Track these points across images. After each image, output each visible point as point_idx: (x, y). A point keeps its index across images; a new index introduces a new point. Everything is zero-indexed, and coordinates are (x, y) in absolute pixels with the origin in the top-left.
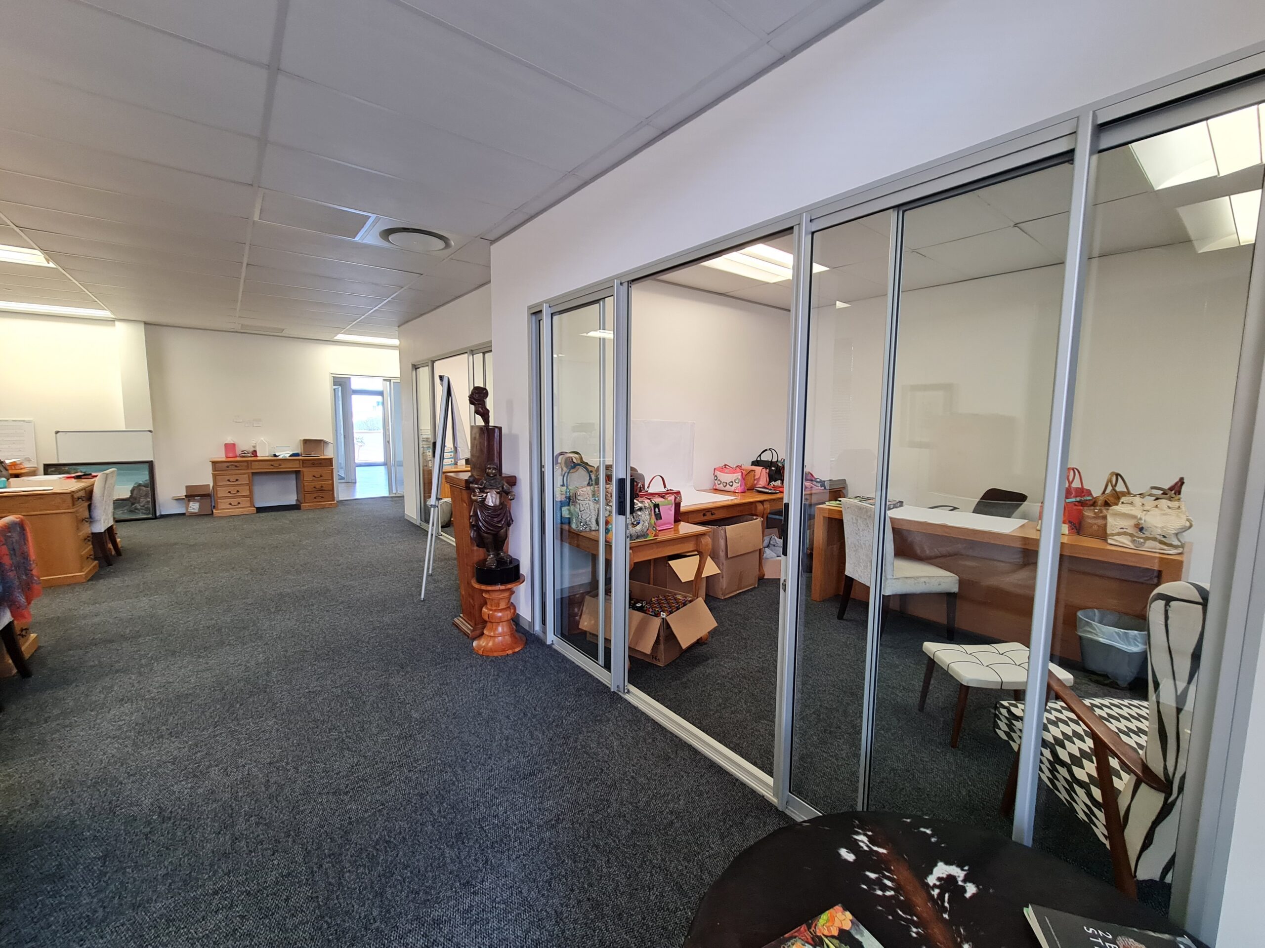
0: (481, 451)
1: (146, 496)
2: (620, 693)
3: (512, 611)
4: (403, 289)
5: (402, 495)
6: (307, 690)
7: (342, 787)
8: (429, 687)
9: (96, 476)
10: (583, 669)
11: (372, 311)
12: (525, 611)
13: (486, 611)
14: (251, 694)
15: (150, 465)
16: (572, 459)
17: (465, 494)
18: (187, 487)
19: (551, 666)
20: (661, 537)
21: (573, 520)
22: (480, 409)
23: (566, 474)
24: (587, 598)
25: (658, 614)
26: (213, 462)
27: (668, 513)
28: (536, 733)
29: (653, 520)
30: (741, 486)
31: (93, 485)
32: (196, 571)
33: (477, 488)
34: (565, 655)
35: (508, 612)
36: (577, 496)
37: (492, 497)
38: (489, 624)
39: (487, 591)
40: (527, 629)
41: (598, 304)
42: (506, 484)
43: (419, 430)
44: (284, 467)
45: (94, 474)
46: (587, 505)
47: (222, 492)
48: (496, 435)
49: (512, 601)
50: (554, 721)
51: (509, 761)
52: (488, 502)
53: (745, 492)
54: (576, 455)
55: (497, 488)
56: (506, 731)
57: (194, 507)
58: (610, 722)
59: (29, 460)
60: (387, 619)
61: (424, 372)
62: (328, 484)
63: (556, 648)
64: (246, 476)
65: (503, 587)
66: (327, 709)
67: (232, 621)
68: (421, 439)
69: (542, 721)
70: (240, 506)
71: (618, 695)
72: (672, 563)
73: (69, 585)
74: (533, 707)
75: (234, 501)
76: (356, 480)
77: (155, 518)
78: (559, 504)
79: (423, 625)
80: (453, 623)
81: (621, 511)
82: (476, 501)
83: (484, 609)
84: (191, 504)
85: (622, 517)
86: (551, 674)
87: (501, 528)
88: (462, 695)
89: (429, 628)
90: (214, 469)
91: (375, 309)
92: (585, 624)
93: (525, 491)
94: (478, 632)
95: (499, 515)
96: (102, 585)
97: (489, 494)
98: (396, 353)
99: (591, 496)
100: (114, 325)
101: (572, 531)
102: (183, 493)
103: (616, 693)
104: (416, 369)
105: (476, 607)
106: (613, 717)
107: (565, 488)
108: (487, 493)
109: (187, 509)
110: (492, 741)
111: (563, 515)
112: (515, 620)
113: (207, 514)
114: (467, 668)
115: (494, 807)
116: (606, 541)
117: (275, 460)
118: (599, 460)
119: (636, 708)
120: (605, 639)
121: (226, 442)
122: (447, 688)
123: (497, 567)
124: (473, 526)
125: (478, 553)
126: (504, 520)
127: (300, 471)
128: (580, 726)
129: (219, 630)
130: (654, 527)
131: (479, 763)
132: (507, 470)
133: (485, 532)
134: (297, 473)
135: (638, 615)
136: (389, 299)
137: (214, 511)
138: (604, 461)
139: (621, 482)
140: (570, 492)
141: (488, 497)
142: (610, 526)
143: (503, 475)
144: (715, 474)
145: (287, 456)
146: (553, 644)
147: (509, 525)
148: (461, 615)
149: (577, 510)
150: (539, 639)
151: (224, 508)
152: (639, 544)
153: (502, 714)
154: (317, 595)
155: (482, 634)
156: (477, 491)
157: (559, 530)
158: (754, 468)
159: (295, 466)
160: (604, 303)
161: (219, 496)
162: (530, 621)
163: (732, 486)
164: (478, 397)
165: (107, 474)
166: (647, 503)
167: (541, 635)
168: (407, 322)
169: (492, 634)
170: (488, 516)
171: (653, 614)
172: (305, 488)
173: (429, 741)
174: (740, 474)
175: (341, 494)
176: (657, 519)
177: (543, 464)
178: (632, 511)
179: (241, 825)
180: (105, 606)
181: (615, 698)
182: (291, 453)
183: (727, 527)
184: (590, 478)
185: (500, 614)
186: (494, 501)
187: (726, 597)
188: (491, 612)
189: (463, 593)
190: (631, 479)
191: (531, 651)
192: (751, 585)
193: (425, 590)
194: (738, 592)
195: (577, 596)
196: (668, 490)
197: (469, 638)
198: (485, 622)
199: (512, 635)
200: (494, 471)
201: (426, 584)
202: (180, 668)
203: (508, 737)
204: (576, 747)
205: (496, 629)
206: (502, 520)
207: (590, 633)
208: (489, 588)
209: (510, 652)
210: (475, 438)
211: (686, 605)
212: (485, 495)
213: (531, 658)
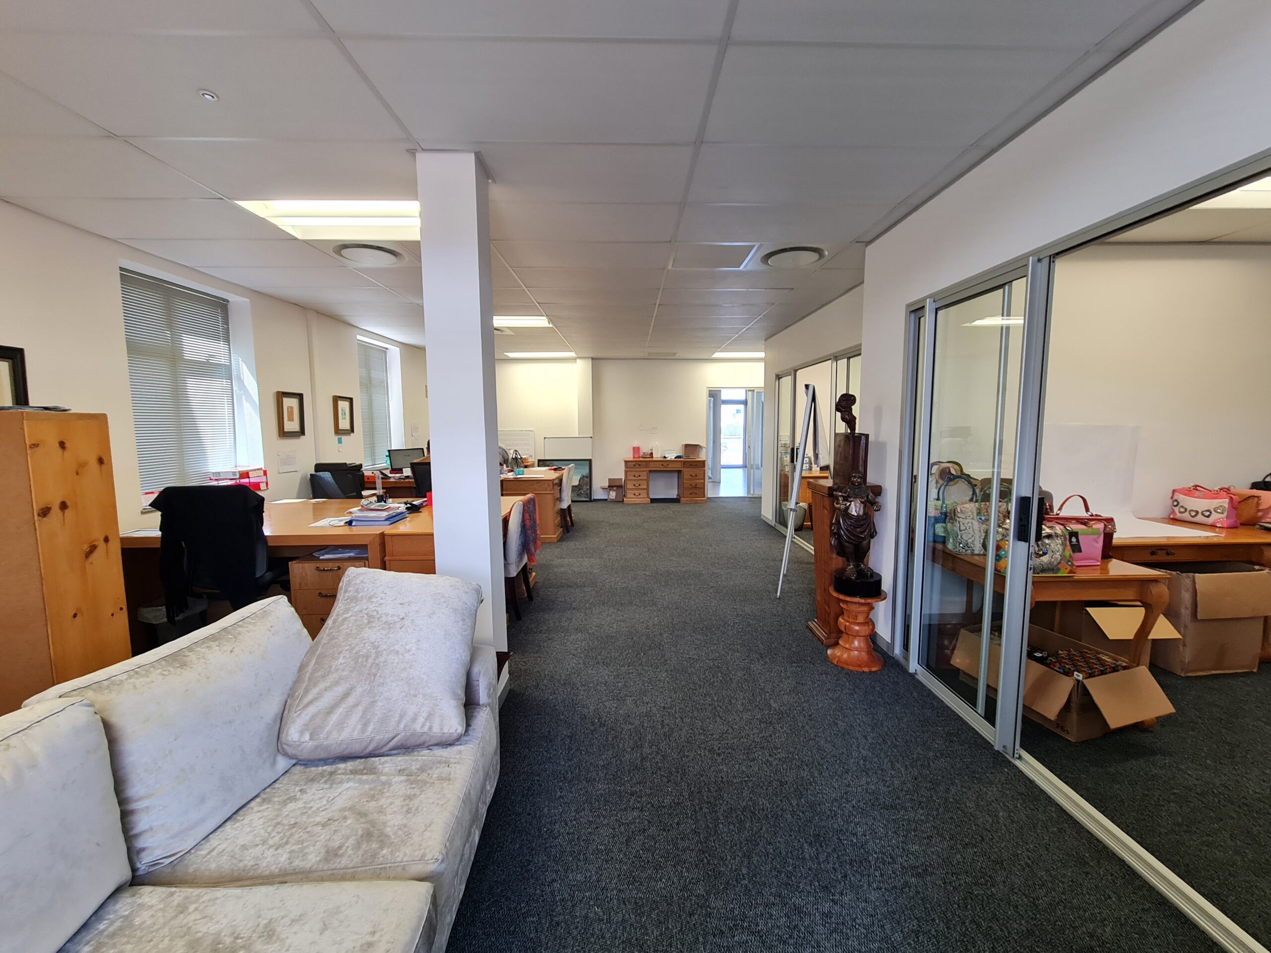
0: (846, 458)
1: (587, 484)
2: (1007, 756)
3: (871, 627)
4: (774, 306)
5: (759, 496)
6: (688, 656)
7: (716, 748)
8: (786, 683)
9: (564, 469)
10: (954, 712)
11: (745, 329)
12: (883, 631)
13: (843, 621)
14: (650, 648)
15: (590, 461)
16: (950, 471)
17: (827, 501)
18: (609, 479)
19: (914, 697)
20: (1080, 575)
21: (949, 540)
22: (847, 416)
23: (943, 487)
24: (963, 631)
25: (1069, 673)
26: (625, 461)
27: (1093, 546)
28: (898, 765)
29: (1068, 552)
30: (1227, 517)
31: (562, 475)
32: (615, 544)
33: (840, 496)
34: (932, 690)
35: (866, 628)
36: (956, 513)
37: (855, 506)
38: (845, 636)
39: (846, 602)
40: (885, 650)
41: (1001, 290)
42: (871, 494)
43: (779, 437)
44: (671, 467)
45: (563, 468)
46: (970, 524)
47: (630, 485)
48: (862, 442)
49: (871, 616)
50: (919, 759)
51: (868, 783)
52: (852, 511)
53: (1236, 527)
54: (956, 467)
55: (862, 498)
56: (863, 751)
57: (613, 495)
58: (994, 786)
59: (531, 456)
60: (747, 609)
61: (787, 381)
62: (701, 483)
63: (920, 679)
64: (646, 473)
65: (862, 601)
66: (702, 676)
67: (637, 586)
68: (780, 445)
69: (904, 754)
70: (640, 496)
71: (1004, 757)
72: (1092, 611)
73: (548, 543)
74: (894, 736)
75: (637, 492)
76: (720, 480)
77: (591, 501)
78: (933, 520)
79: (779, 621)
80: (807, 627)
81: (1022, 534)
82: (839, 509)
83: (840, 619)
84: (611, 492)
85: (1023, 545)
86: (914, 706)
87: (864, 539)
88: (817, 699)
89: (785, 625)
90: (626, 466)
91: (747, 327)
92: (958, 660)
93: (890, 501)
94: (833, 641)
95: (862, 525)
96: (565, 545)
97: (852, 503)
98: (761, 365)
99: (975, 514)
100: (576, 362)
101: (947, 551)
102: (606, 484)
103: (1001, 754)
104: (779, 379)
105: (832, 616)
106: (997, 780)
107: (940, 502)
108: (851, 502)
109: (608, 496)
110: (848, 756)
111: (936, 533)
112: (873, 638)
113: (619, 501)
114: (822, 674)
115: (852, 824)
116: (996, 570)
117: (664, 461)
118: (991, 470)
119: (1032, 782)
120: (988, 686)
121: (634, 446)
122: (803, 688)
123: (856, 578)
124: (835, 534)
125: (837, 562)
126: (867, 531)
127: (681, 471)
128: (952, 777)
129: (629, 592)
130: (1069, 561)
131: (836, 773)
132: (871, 479)
133: (846, 542)
134: (679, 472)
135: (1037, 669)
136: (761, 316)
137: (625, 499)
138: (999, 473)
139: (1024, 503)
140: (946, 507)
141: (851, 506)
142: (1003, 553)
143: (867, 485)
144: (1175, 497)
145: (673, 457)
146: (916, 673)
147: (872, 537)
148: (816, 620)
149: (956, 529)
150: (899, 664)
151: (630, 498)
152: (1045, 580)
153: (859, 732)
154: (693, 576)
155: (838, 644)
156: (841, 499)
157: (931, 549)
158: (1255, 492)
159: (678, 467)
160: (1010, 287)
161: (628, 487)
162: (890, 642)
163: (1208, 516)
164: (845, 404)
165: (570, 468)
166: (1059, 529)
167: (902, 660)
168: (773, 335)
169: (847, 646)
170: (851, 525)
171: (1061, 671)
172: (685, 485)
173: (787, 734)
174: (1227, 500)
175: (710, 493)
176: (1074, 552)
177: (915, 474)
178: (1039, 537)
179: (647, 750)
180: (566, 561)
181: (999, 760)
182: (676, 456)
183: (1197, 575)
184: (974, 493)
185: (857, 628)
186: (858, 510)
187: (1190, 675)
188: (848, 624)
189: (819, 598)
190: (1040, 499)
191: (890, 674)
192: (1244, 667)
193: (781, 589)
194: (1214, 672)
195: (948, 626)
196: (1091, 516)
197: (823, 644)
198: (840, 632)
199: (869, 653)
200: (859, 480)
201: (782, 583)
202: (608, 615)
203: (865, 757)
204: (946, 799)
205: (853, 642)
206: (865, 530)
207: (965, 673)
208: (848, 599)
209: (866, 670)
210: (839, 446)
211: (1118, 671)
212: (848, 504)
213: (890, 682)
